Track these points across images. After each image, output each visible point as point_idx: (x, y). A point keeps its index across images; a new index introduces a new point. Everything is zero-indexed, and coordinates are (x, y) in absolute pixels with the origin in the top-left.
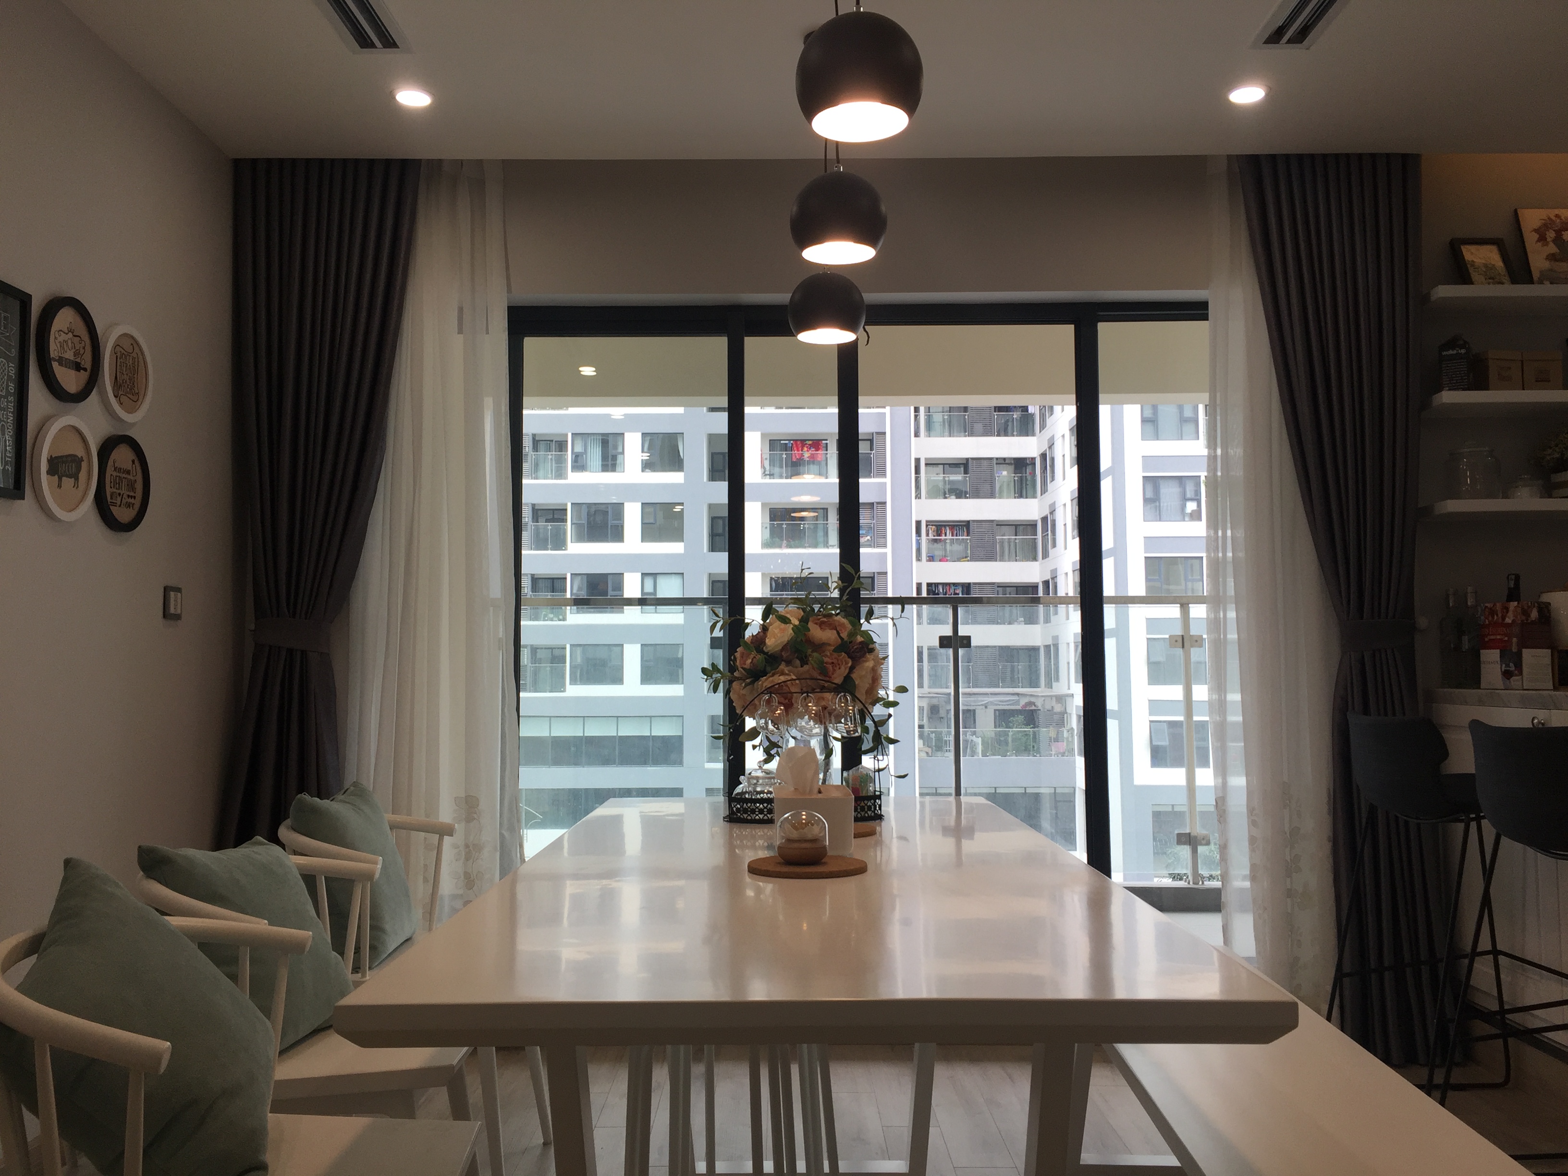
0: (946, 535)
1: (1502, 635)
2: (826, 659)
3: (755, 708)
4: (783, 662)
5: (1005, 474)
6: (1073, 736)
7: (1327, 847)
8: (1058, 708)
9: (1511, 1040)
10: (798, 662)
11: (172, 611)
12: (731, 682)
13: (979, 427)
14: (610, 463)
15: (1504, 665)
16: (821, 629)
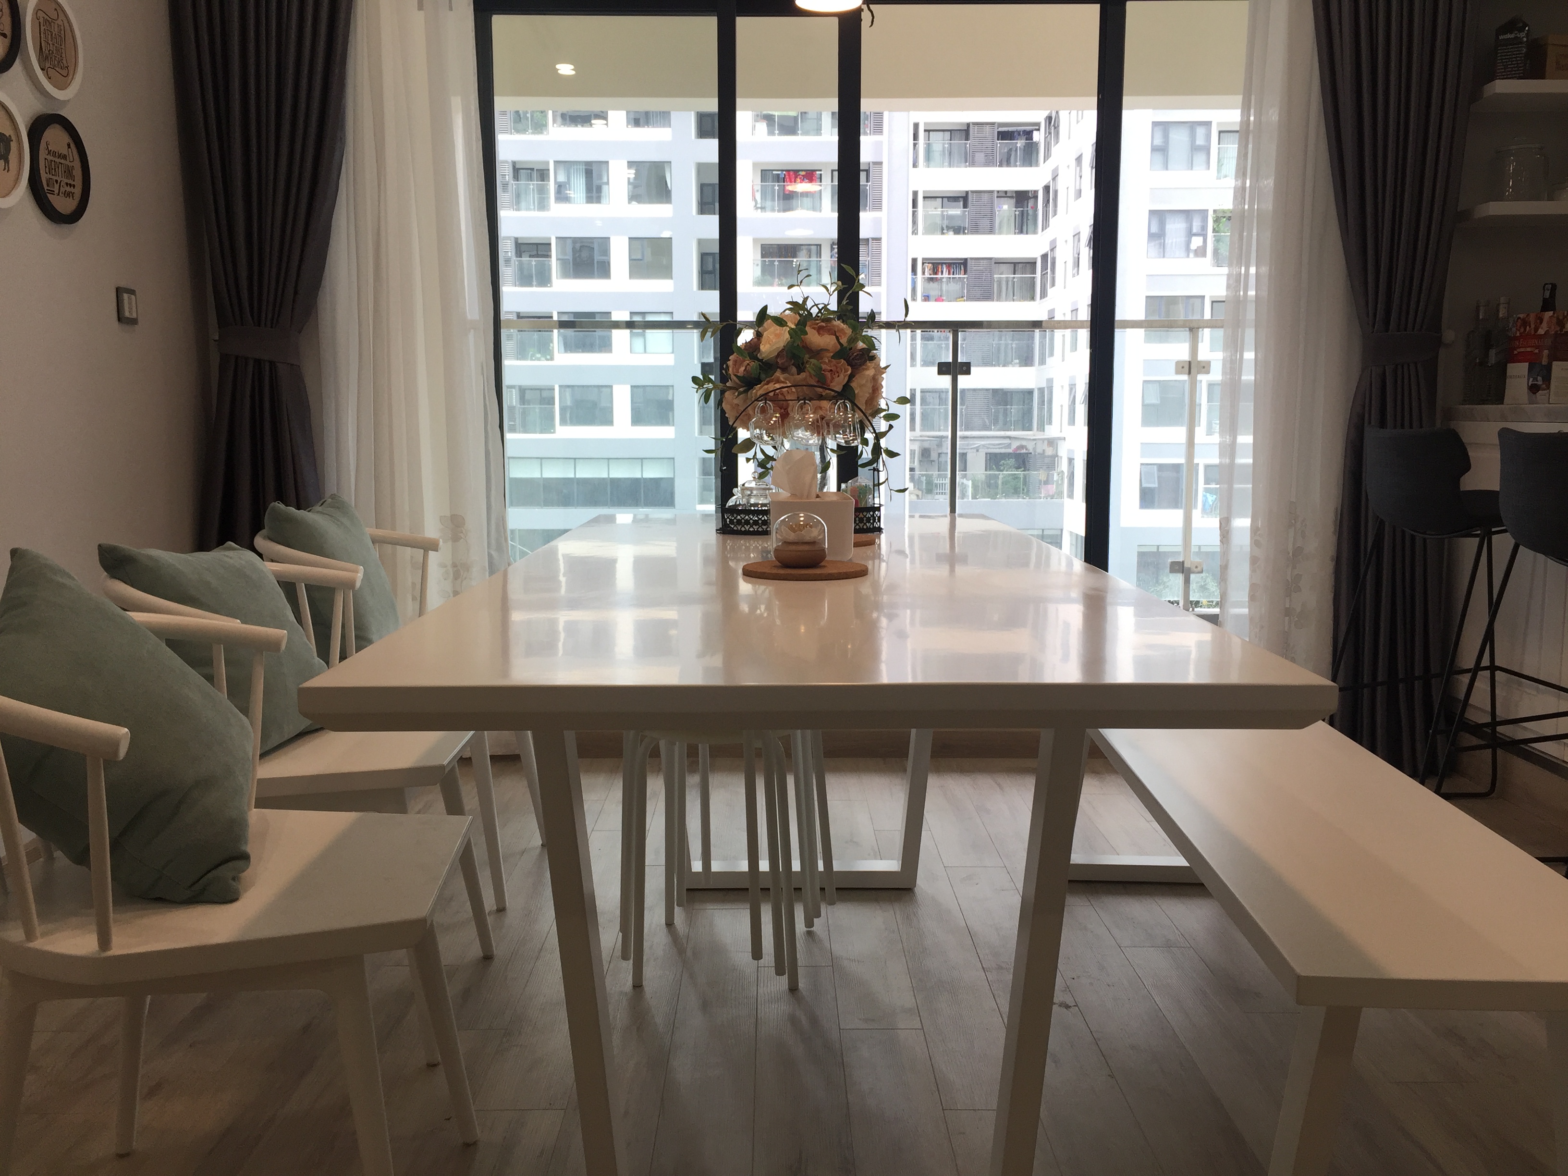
0: (942, 274)
1: (1533, 347)
2: (824, 367)
3: (749, 419)
4: (778, 370)
5: (1006, 208)
6: (1062, 479)
7: (1330, 567)
8: (1049, 452)
9: (1499, 752)
10: (794, 370)
11: (127, 314)
12: (723, 392)
13: (980, 157)
14: (594, 194)
15: (1531, 379)
16: (819, 334)
